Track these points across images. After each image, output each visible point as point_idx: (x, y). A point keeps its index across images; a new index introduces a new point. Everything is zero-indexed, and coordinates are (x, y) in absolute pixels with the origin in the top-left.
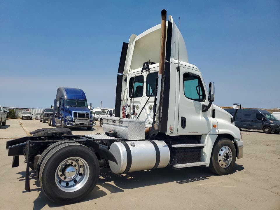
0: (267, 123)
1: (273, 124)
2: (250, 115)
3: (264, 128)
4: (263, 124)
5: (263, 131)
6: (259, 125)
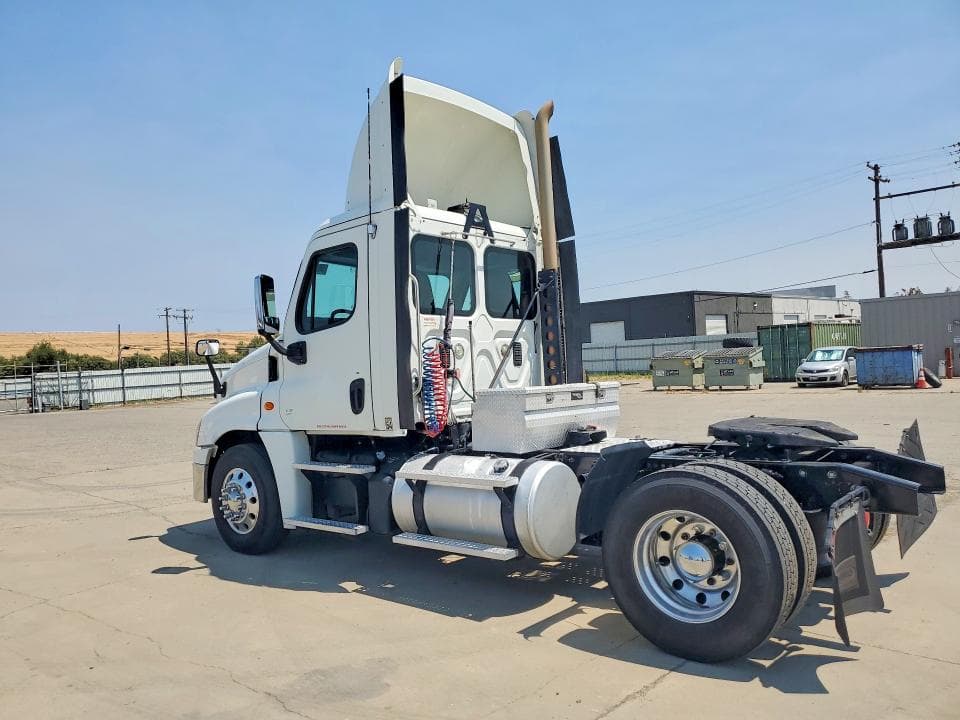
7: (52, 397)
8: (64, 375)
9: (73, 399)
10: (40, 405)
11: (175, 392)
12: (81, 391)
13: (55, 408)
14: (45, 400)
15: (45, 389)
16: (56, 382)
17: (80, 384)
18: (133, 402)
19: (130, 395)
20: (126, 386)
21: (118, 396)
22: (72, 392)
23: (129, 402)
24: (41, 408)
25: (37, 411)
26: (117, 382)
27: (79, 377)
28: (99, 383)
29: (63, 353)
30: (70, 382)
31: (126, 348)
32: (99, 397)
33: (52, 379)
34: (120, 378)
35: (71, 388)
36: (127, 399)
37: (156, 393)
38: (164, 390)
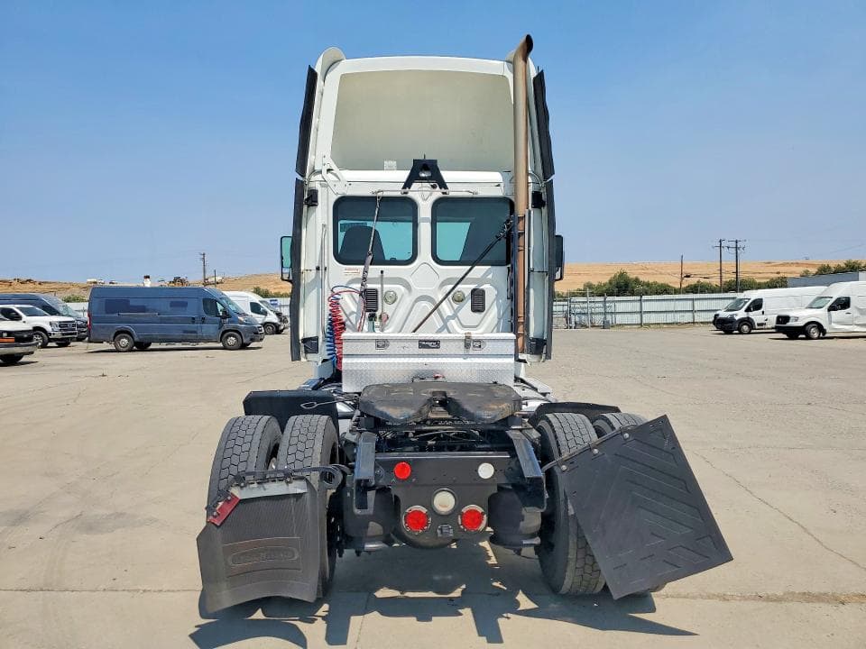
0: (230, 322)
1: (246, 324)
2: (184, 305)
3: (225, 335)
4: (221, 325)
5: (221, 345)
6: (211, 329)
7: (583, 317)
8: (592, 299)
9: (598, 320)
10: (573, 323)
11: (688, 318)
12: (605, 313)
13: (585, 326)
14: (577, 319)
15: (578, 311)
16: (585, 305)
17: (605, 307)
18: (649, 325)
19: (647, 319)
20: (644, 310)
21: (636, 319)
22: (597, 314)
23: (645, 324)
24: (574, 325)
25: (571, 328)
26: (636, 306)
27: (605, 302)
28: (621, 307)
29: (637, 280)
30: (597, 305)
31: (688, 276)
32: (619, 319)
33: (584, 302)
34: (638, 304)
35: (597, 310)
36: (644, 322)
37: (670, 318)
38: (678, 315)
